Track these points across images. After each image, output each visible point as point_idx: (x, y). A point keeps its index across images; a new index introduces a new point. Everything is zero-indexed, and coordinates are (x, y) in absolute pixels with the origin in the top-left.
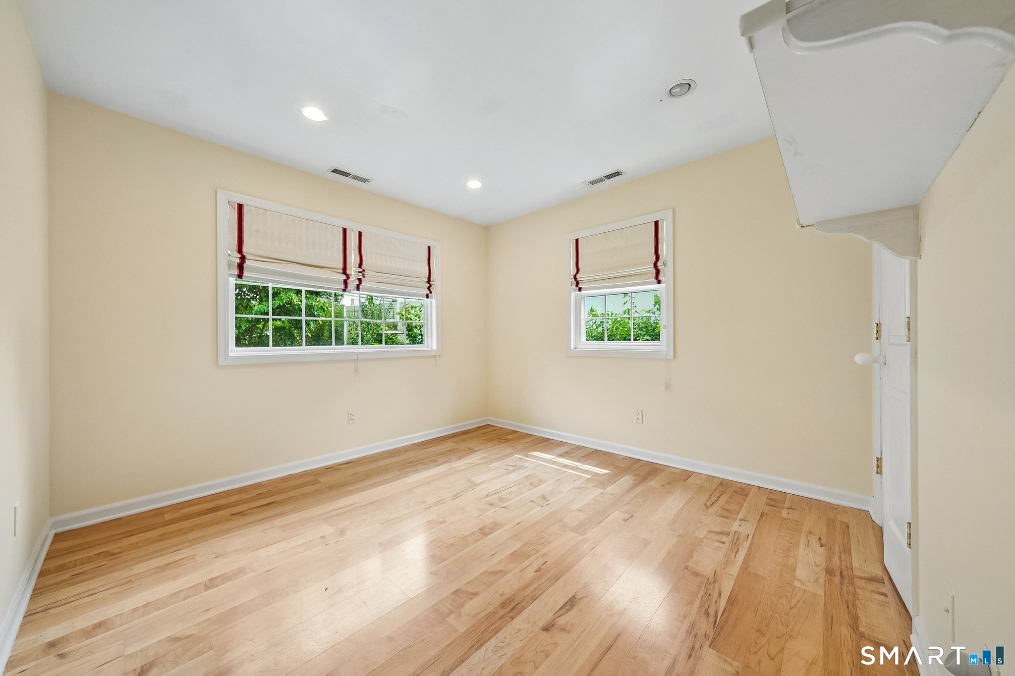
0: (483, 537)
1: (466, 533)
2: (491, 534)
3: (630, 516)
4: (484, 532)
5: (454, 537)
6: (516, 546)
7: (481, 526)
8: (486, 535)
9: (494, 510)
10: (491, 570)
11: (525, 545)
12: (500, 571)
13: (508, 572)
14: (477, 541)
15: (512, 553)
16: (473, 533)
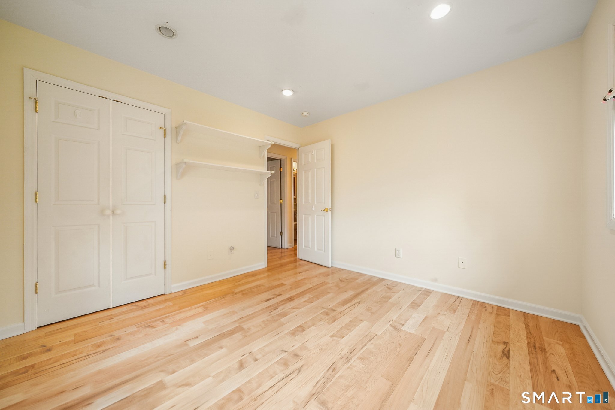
0: (302, 325)
1: (313, 327)
2: (297, 327)
3: (187, 342)
4: (302, 329)
5: (320, 325)
6: (283, 320)
7: (304, 333)
8: (300, 326)
9: (294, 348)
10: (298, 309)
11: (278, 320)
12: (293, 309)
13: (290, 308)
14: (306, 323)
15: (286, 316)
16: (309, 328)
